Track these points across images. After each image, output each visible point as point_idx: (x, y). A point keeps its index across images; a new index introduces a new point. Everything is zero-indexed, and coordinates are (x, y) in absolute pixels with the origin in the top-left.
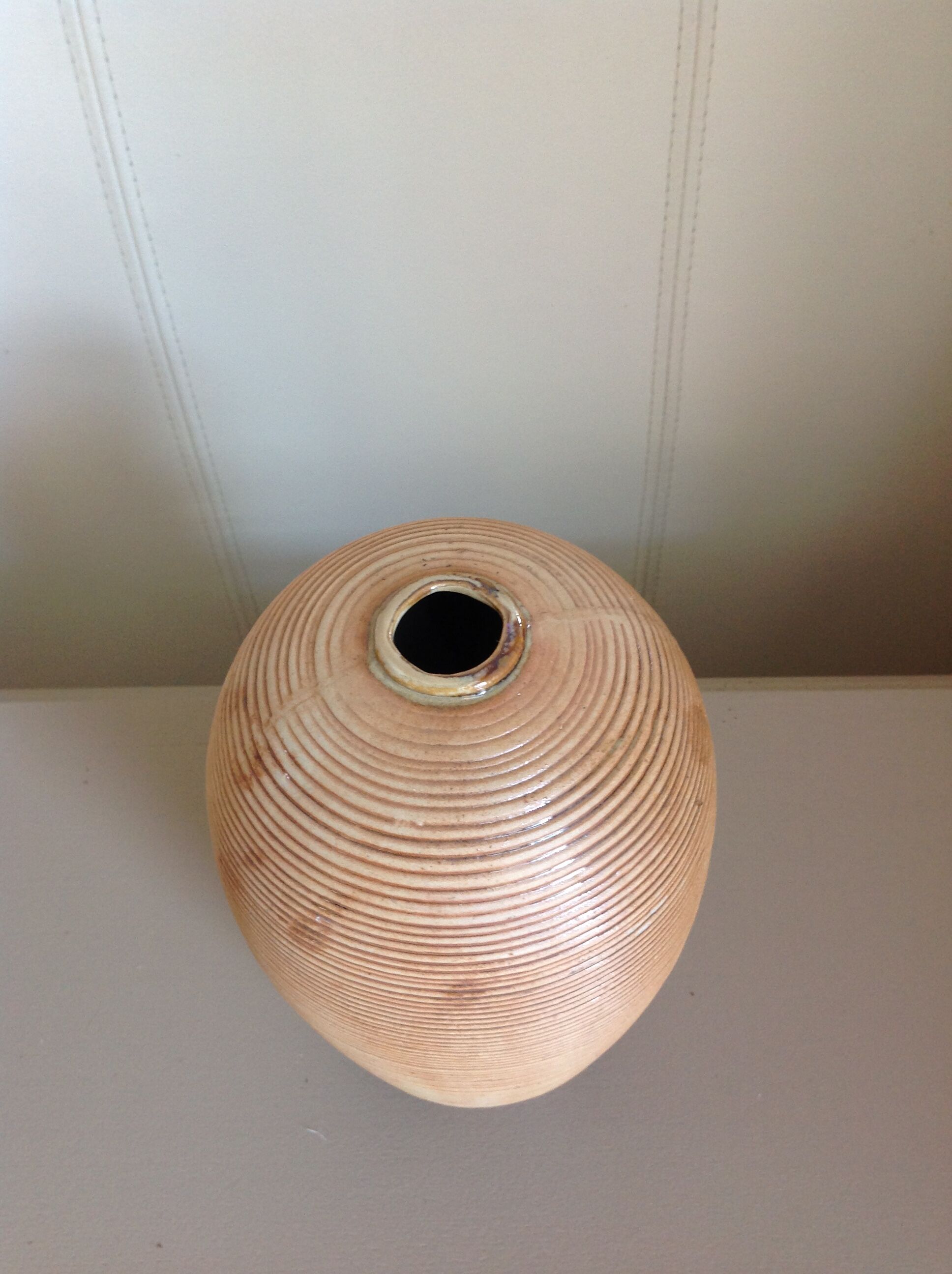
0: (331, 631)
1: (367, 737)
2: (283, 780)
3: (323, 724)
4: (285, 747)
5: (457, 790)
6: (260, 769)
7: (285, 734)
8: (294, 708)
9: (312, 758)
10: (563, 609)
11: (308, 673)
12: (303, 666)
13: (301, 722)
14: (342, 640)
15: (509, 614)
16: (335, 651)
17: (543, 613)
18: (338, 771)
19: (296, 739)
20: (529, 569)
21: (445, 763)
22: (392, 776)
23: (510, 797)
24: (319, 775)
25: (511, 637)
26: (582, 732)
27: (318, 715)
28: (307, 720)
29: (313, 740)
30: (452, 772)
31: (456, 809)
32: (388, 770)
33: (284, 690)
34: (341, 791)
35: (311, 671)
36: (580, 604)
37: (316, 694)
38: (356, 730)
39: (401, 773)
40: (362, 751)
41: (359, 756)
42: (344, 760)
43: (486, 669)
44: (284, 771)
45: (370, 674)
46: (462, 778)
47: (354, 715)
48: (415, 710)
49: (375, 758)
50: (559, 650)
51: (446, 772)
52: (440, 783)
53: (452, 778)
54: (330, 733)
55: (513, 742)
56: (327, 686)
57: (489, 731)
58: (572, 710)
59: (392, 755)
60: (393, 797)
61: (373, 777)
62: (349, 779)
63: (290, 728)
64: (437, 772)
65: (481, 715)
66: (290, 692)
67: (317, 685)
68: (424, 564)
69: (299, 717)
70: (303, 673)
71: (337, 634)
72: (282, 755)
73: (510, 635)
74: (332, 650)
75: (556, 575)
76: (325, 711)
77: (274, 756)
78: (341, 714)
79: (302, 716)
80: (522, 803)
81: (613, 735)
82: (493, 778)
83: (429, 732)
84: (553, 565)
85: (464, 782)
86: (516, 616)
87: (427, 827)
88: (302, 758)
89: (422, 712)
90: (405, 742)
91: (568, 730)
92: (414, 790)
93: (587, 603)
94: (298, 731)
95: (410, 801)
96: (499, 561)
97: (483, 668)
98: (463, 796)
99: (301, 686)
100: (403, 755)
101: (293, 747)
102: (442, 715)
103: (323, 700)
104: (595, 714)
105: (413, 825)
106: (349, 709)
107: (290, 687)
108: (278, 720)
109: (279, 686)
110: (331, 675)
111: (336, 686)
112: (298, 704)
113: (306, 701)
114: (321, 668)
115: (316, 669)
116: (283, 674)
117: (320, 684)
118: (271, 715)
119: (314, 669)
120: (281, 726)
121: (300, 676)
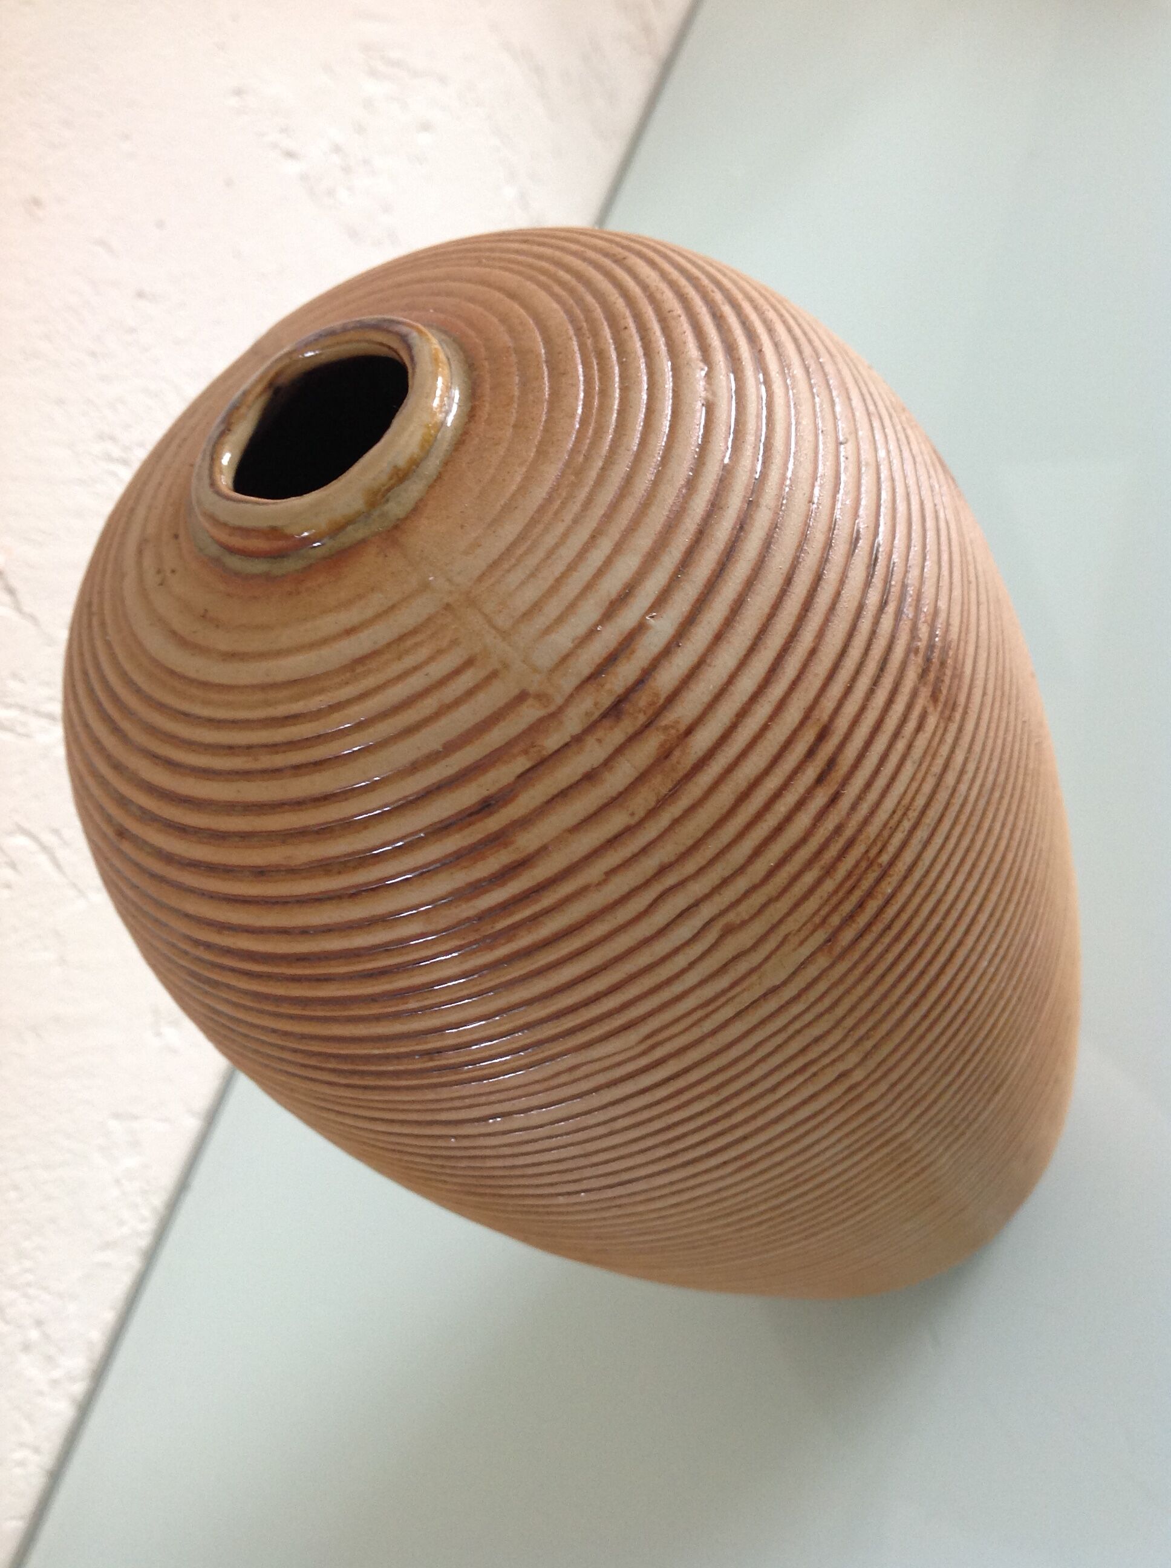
0: (323, 643)
2: (663, 627)
3: (532, 561)
6: (643, 699)
7: (563, 638)
8: (505, 634)
9: (608, 562)
11: (420, 643)
12: (409, 661)
13: (536, 607)
14: (347, 604)
16: (376, 602)
19: (572, 607)
27: (514, 578)
28: (530, 594)
29: (572, 567)
33: (467, 680)
35: (419, 638)
37: (470, 601)
38: (539, 495)
41: (592, 475)
44: (641, 628)
45: (416, 510)
47: (509, 508)
54: (550, 540)
56: (449, 580)
63: (548, 630)
66: (469, 663)
67: (448, 607)
69: (524, 615)
70: (424, 653)
71: (330, 624)
72: (610, 636)
74: (369, 613)
76: (504, 567)
77: (612, 659)
78: (512, 530)
79: (523, 609)
83: (525, 381)
90: (552, 410)
94: (553, 608)
99: (454, 643)
101: (589, 612)
103: (481, 578)
106: (496, 522)
107: (457, 672)
108: (535, 670)
109: (457, 702)
110: (425, 587)
111: (447, 564)
112: (494, 627)
113: (485, 616)
114: (405, 619)
115: (411, 628)
116: (428, 705)
117: (445, 601)
118: (522, 697)
119: (414, 632)
120: (545, 657)
121: (431, 659)
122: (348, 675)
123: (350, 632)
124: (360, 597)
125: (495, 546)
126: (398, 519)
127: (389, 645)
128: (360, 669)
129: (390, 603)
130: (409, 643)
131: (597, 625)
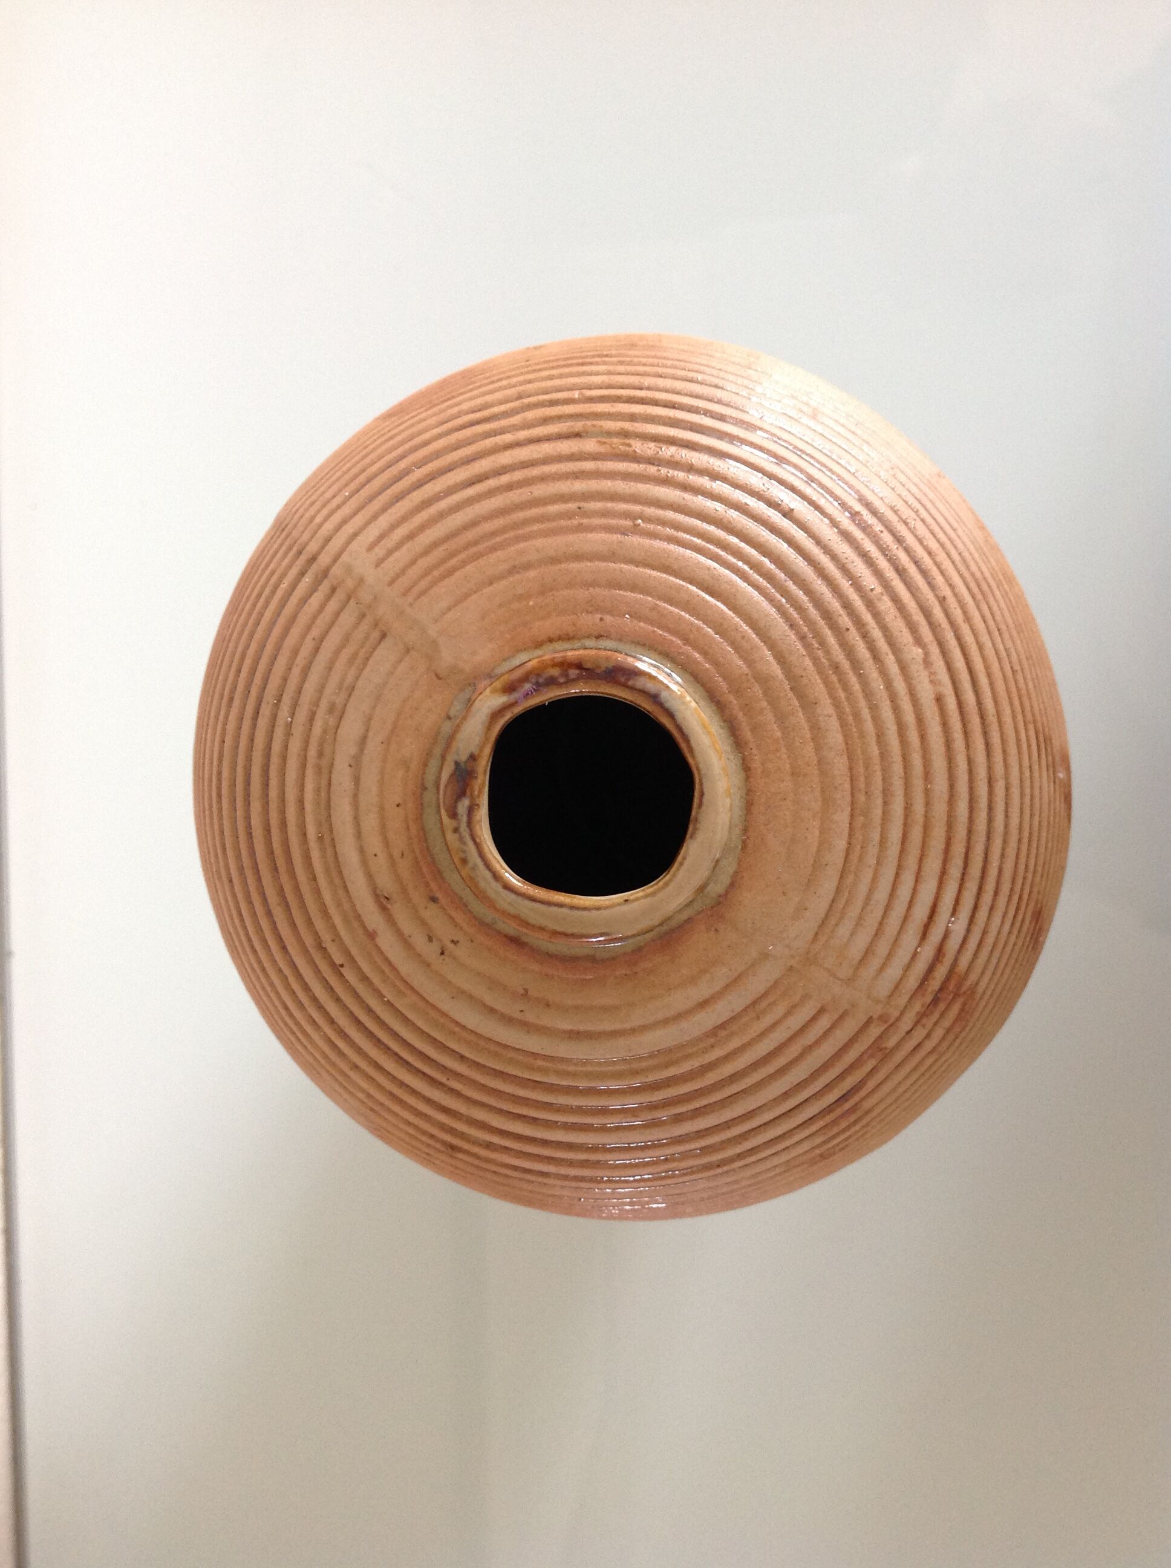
0: (679, 1017)
1: (842, 818)
2: (961, 926)
3: (854, 911)
4: (915, 955)
5: (845, 621)
6: (951, 984)
7: (894, 972)
8: (846, 985)
9: (915, 893)
10: (408, 651)
11: (774, 1003)
12: (768, 1020)
13: (869, 951)
14: (693, 980)
15: (495, 715)
16: (721, 975)
17: (438, 677)
18: (916, 833)
19: (895, 943)
20: (356, 764)
21: (816, 661)
22: (880, 736)
23: (800, 535)
24: (933, 865)
25: (541, 680)
26: (621, 486)
27: (844, 931)
28: (861, 941)
29: (889, 908)
30: (823, 643)
31: (870, 604)
32: (875, 751)
33: (824, 1022)
34: (940, 809)
35: (772, 999)
36: (376, 634)
37: (810, 959)
38: (841, 844)
39: (869, 726)
40: (866, 813)
41: (877, 812)
42: (895, 834)
43: (630, 683)
44: (947, 935)
46: (821, 623)
47: (818, 865)
48: (756, 764)
49: (868, 784)
50: (500, 606)
51: (828, 652)
52: (849, 652)
53: (832, 640)
54: (863, 888)
55: (717, 578)
56: (788, 946)
57: (721, 624)
58: (596, 521)
59: (849, 758)
60: (910, 718)
61: (897, 768)
62: (919, 807)
63: (882, 968)
64: (836, 667)
65: (705, 654)
66: (822, 1011)
67: (792, 969)
68: (452, 945)
69: (861, 961)
70: (780, 1010)
71: (680, 1000)
72: (927, 952)
73: (538, 684)
74: (718, 986)
75: (339, 713)
76: (833, 921)
77: (930, 969)
78: (827, 886)
79: (859, 956)
80: (796, 514)
81: (590, 445)
82: (793, 575)
83: (781, 718)
84: (317, 730)
85: (827, 615)
86: (490, 701)
87: (919, 641)
88: (920, 912)
89: (754, 751)
90: (818, 749)
91: (637, 508)
92: (882, 687)
93: (364, 627)
94: (882, 948)
95: (900, 686)
96: (370, 822)
97: (632, 689)
98: (847, 605)
99: (806, 997)
100: (840, 738)
101: (909, 941)
102: (740, 715)
103: (816, 938)
104: (579, 486)
105: (927, 662)
106: (810, 883)
107: (814, 1019)
108: (878, 1002)
109: (817, 1043)
110: (765, 956)
111: (781, 932)
112: (839, 979)
113: (828, 970)
114: (756, 985)
115: (763, 992)
116: (794, 1050)
117: (789, 964)
118: (869, 1021)
119: (765, 995)
120: (884, 987)
121: (789, 1013)
122: (712, 1040)
123: (703, 1004)
124: (704, 972)
125: (819, 906)
126: (720, 896)
127: (745, 1009)
128: (723, 1033)
129: (736, 975)
130: (764, 1004)
131: (917, 948)
